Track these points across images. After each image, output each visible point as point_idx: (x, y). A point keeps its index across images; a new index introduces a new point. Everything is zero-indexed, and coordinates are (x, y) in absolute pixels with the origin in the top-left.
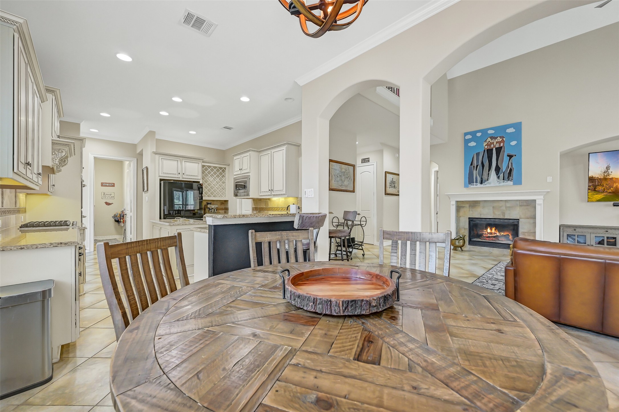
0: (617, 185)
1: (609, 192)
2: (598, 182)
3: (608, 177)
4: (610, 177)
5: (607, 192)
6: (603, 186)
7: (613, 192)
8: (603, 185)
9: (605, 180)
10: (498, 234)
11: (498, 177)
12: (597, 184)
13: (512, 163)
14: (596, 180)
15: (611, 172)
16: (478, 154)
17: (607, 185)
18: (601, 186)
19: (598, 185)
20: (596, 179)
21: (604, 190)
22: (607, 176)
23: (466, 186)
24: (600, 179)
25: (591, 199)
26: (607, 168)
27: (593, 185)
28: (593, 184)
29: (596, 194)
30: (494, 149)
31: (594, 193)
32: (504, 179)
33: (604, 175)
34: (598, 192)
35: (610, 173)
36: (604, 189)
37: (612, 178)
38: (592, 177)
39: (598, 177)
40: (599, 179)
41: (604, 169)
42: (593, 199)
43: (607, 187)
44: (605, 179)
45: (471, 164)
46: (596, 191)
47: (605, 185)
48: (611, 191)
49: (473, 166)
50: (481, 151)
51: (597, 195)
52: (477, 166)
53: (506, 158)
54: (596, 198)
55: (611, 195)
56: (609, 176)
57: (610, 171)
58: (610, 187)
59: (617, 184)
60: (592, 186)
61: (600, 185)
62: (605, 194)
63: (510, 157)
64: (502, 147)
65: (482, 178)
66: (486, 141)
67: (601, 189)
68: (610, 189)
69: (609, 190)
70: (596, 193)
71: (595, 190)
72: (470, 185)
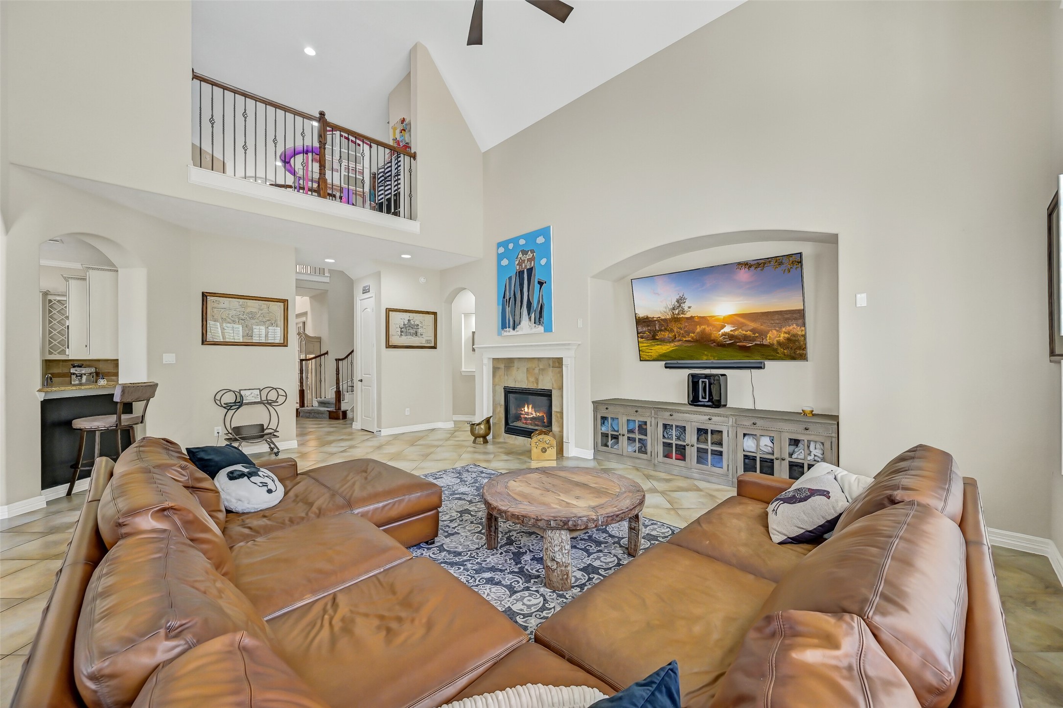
0: (705, 329)
1: (686, 341)
2: (661, 325)
3: (682, 316)
4: (688, 315)
5: (680, 340)
6: (672, 331)
7: (696, 341)
8: (672, 329)
9: (675, 321)
10: (534, 415)
11: (530, 319)
12: (657, 328)
13: (542, 295)
14: (656, 322)
15: (689, 307)
16: (510, 278)
17: (680, 328)
18: (668, 331)
19: (661, 330)
20: (656, 320)
21: (675, 338)
22: (678, 314)
23: (499, 334)
24: (665, 320)
25: (646, 352)
26: (678, 301)
27: (650, 331)
28: (649, 328)
29: (658, 345)
30: (525, 270)
31: (653, 342)
32: (535, 323)
33: (673, 313)
34: (661, 341)
35: (686, 308)
36: (675, 335)
37: (691, 316)
38: (647, 317)
39: (659, 317)
40: (662, 320)
41: (672, 301)
42: (652, 353)
43: (682, 332)
44: (676, 319)
45: (504, 297)
46: (657, 339)
47: (675, 330)
48: (690, 339)
49: (505, 299)
50: (513, 274)
51: (660, 346)
52: (510, 299)
53: (537, 286)
54: (658, 351)
55: (690, 346)
56: (682, 313)
57: (685, 306)
58: (688, 333)
59: (703, 327)
60: (647, 333)
61: (665, 329)
62: (676, 343)
63: (541, 284)
64: (532, 268)
65: (514, 321)
66: (517, 258)
67: (667, 336)
68: (688, 335)
69: (685, 337)
70: (656, 343)
71: (654, 338)
72: (503, 332)
